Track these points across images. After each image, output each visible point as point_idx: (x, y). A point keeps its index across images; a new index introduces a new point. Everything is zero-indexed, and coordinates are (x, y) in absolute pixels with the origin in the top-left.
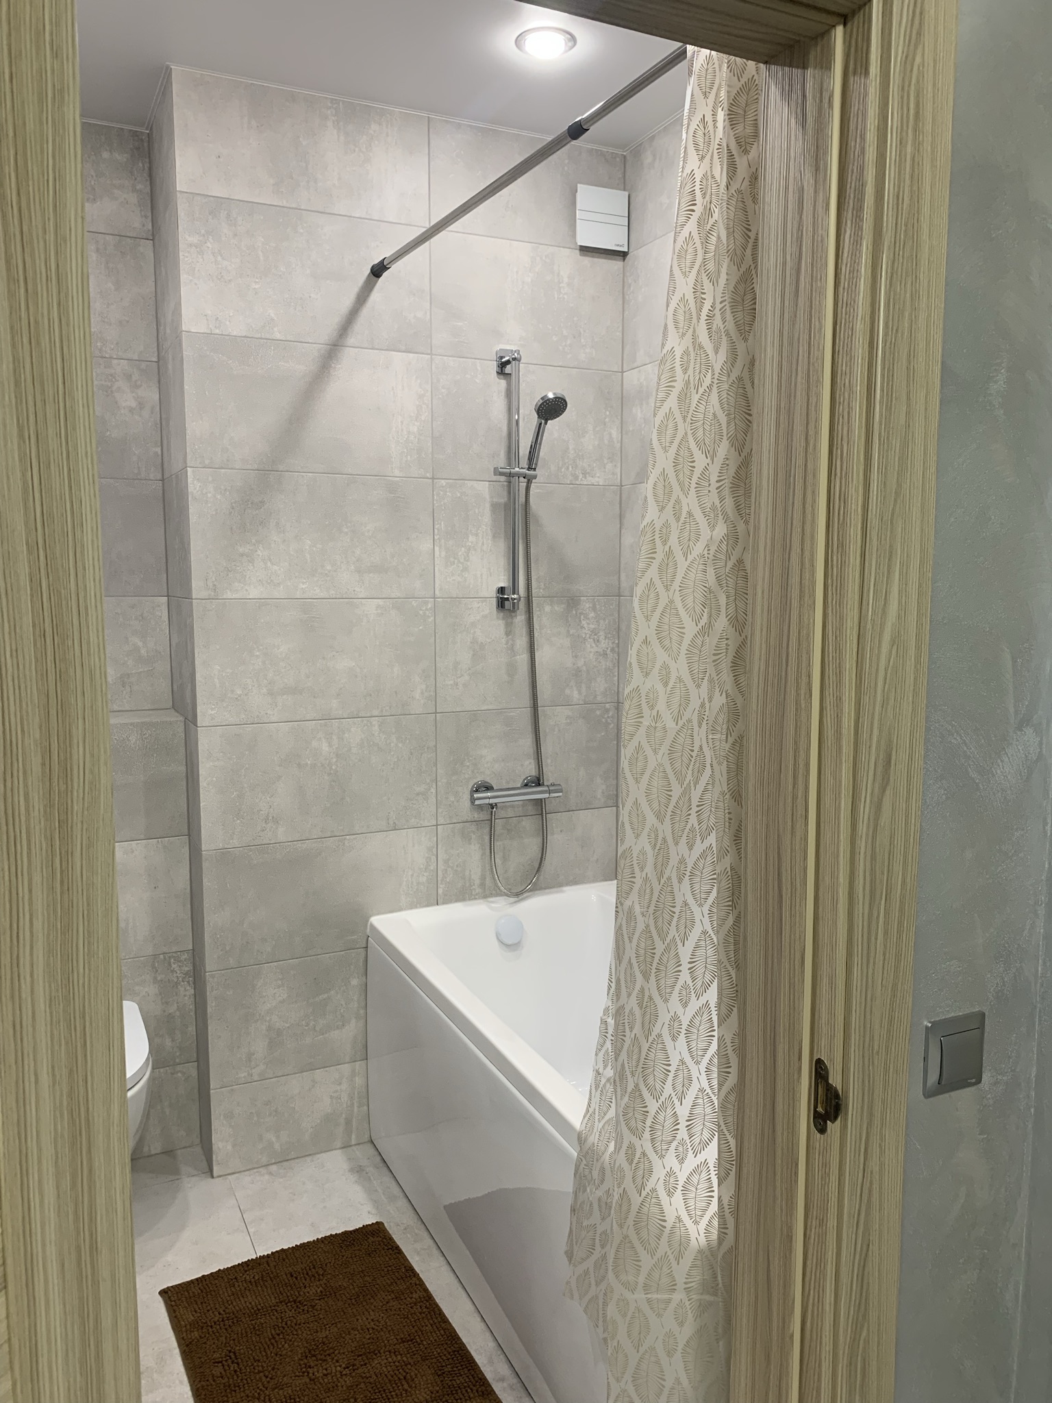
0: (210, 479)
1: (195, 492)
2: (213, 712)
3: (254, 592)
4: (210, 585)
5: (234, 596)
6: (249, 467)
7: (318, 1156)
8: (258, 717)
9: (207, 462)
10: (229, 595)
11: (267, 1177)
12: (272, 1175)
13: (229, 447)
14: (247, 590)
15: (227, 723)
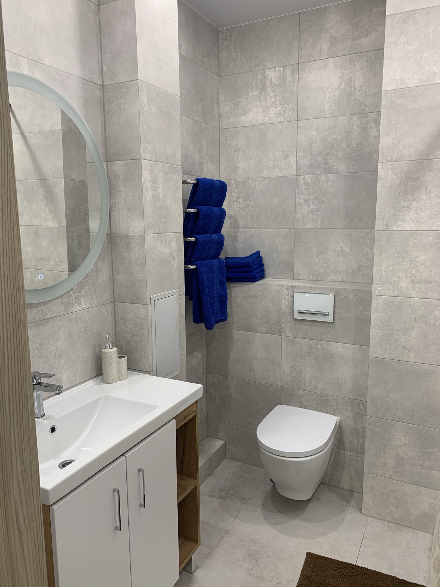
0: (390, 167)
1: (381, 175)
2: (380, 289)
3: (408, 227)
4: (385, 223)
5: (397, 229)
6: (413, 159)
7: (418, 531)
8: (404, 293)
9: (389, 159)
10: (394, 228)
11: (386, 528)
12: (389, 528)
13: (402, 149)
14: (404, 226)
15: (387, 295)
